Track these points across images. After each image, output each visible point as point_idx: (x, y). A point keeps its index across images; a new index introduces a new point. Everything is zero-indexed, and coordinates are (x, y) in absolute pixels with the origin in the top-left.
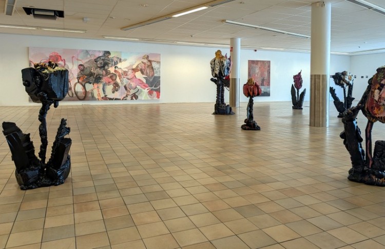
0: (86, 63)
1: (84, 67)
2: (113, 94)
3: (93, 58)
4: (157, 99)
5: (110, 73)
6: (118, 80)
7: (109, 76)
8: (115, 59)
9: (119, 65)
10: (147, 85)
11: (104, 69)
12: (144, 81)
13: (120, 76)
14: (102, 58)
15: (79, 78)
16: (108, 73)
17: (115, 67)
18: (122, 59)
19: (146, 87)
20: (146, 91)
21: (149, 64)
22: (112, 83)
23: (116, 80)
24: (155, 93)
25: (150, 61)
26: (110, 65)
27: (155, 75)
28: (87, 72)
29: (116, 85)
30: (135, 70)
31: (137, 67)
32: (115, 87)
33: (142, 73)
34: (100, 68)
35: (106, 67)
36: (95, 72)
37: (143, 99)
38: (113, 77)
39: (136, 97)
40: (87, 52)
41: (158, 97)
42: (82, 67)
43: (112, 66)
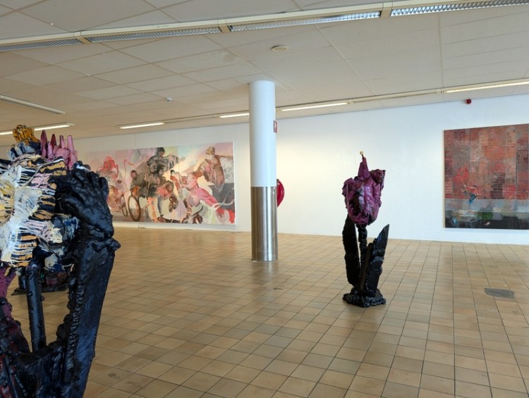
0: (139, 167)
1: (137, 174)
2: (170, 214)
3: (145, 160)
4: (230, 222)
5: (165, 182)
6: (176, 192)
7: (164, 185)
8: (171, 159)
9: (176, 168)
10: (214, 199)
11: (158, 176)
12: (210, 192)
13: (177, 185)
14: (155, 159)
15: (132, 190)
16: (163, 180)
17: (172, 171)
18: (180, 157)
19: (214, 202)
20: (213, 209)
21: (215, 162)
22: (169, 196)
23: (172, 191)
24: (227, 213)
25: (217, 157)
26: (165, 169)
27: (227, 181)
28: (140, 181)
29: (174, 199)
30: (196, 175)
31: (199, 168)
32: (172, 202)
33: (207, 178)
34: (154, 173)
35: (160, 172)
36: (149, 180)
37: (209, 223)
38: (169, 186)
39: (200, 220)
40: (139, 151)
41: (232, 220)
42: (134, 174)
43: (167, 170)
